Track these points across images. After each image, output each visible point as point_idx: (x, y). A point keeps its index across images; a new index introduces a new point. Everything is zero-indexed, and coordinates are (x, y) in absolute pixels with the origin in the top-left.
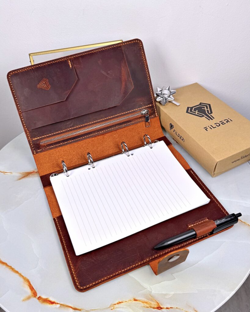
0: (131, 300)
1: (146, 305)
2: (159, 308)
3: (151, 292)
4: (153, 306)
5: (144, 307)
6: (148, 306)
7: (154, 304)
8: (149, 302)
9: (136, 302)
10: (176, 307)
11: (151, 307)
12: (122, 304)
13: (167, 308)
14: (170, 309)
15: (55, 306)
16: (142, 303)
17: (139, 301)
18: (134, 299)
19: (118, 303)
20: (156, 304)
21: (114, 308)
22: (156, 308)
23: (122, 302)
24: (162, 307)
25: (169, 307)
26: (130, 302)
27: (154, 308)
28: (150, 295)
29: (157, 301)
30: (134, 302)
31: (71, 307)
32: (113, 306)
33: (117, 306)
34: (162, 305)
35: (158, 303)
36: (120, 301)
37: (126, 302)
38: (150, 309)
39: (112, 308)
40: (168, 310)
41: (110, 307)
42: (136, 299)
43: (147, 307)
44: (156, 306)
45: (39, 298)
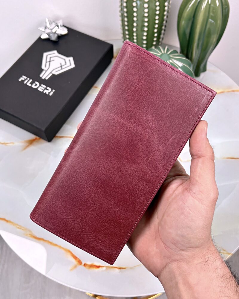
15: (102, 269)
31: (116, 267)
45: (85, 265)
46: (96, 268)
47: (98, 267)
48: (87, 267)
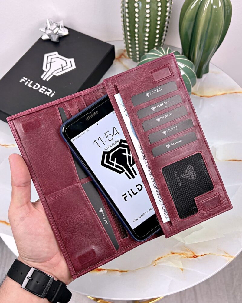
0: (169, 254)
1: (183, 256)
2: (195, 256)
3: (185, 243)
4: (189, 256)
5: (182, 258)
6: (185, 256)
7: (190, 254)
8: (185, 253)
9: (173, 255)
10: (209, 253)
11: (188, 257)
12: (162, 259)
13: (201, 255)
14: (205, 255)
15: (103, 272)
16: (179, 255)
17: (177, 253)
18: (171, 252)
19: (158, 259)
20: (191, 253)
21: (156, 264)
22: (192, 257)
23: (162, 257)
24: (197, 255)
25: (203, 254)
26: (168, 256)
27: (190, 257)
28: (185, 246)
29: (192, 251)
30: (172, 255)
31: (118, 271)
32: (155, 263)
33: (158, 261)
34: (196, 253)
35: (193, 252)
36: (160, 257)
37: (165, 257)
38: (187, 259)
39: (154, 264)
40: (203, 257)
41: (152, 264)
43: (185, 258)
44: (192, 256)
46: (97, 271)
47: (100, 270)
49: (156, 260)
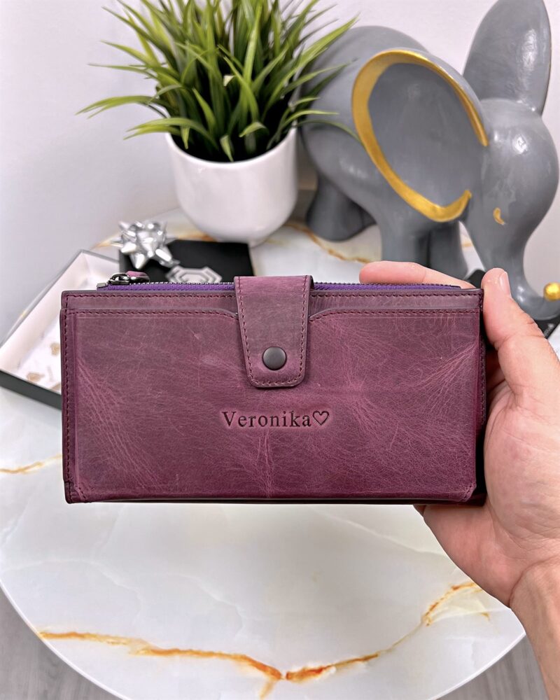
0: (448, 593)
9: (458, 591)
12: (437, 607)
15: (328, 674)
16: (468, 588)
17: (463, 586)
18: (452, 587)
19: (431, 609)
21: (430, 621)
23: (437, 603)
26: (449, 596)
30: (456, 592)
32: (427, 618)
33: (432, 614)
36: (433, 603)
37: (444, 600)
39: (427, 622)
41: (422, 623)
42: (456, 585)
45: (290, 677)
46: (314, 675)
47: (319, 671)
48: (295, 679)
49: (426, 612)
